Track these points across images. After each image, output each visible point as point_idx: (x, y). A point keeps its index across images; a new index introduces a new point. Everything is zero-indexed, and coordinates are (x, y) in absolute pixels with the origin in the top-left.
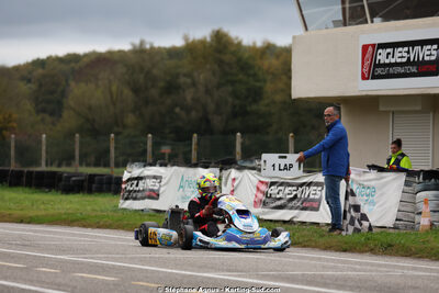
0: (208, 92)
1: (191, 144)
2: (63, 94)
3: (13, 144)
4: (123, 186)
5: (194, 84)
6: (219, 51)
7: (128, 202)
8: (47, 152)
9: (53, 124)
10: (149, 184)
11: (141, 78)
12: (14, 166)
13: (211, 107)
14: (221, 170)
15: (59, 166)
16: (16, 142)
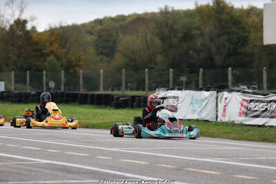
0: (211, 40)
1: (199, 75)
2: (115, 41)
3: (81, 76)
5: (202, 35)
6: (219, 13)
8: (104, 81)
9: (109, 62)
10: (171, 102)
11: (166, 31)
12: (82, 91)
13: (214, 50)
14: (217, 92)
15: (112, 90)
16: (84, 74)
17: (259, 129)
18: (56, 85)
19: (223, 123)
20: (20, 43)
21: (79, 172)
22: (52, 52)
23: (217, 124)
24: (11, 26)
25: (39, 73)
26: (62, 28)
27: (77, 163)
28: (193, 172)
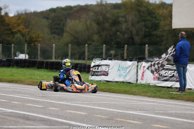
0: (133, 25)
1: (124, 50)
2: (64, 25)
3: (39, 49)
4: (91, 69)
5: (126, 21)
6: (139, 6)
7: (93, 77)
8: (55, 52)
9: (59, 39)
10: (104, 68)
11: (101, 18)
12: (39, 59)
13: (134, 32)
14: (138, 63)
15: (61, 59)
16: (41, 48)
17: (168, 89)
19: (142, 85)
22: (18, 31)
23: (137, 85)
25: (9, 46)
26: (26, 14)
27: (33, 113)
28: (121, 121)
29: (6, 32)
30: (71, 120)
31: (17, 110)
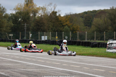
2: (92, 21)
3: (78, 34)
8: (87, 36)
9: (89, 29)
12: (78, 40)
15: (91, 40)
16: (79, 34)
18: (68, 38)
20: (54, 21)
21: (75, 74)
22: (67, 24)
24: (50, 14)
25: (62, 33)
26: (71, 15)
27: (75, 70)
29: (60, 25)
30: (96, 74)
31: (66, 69)
